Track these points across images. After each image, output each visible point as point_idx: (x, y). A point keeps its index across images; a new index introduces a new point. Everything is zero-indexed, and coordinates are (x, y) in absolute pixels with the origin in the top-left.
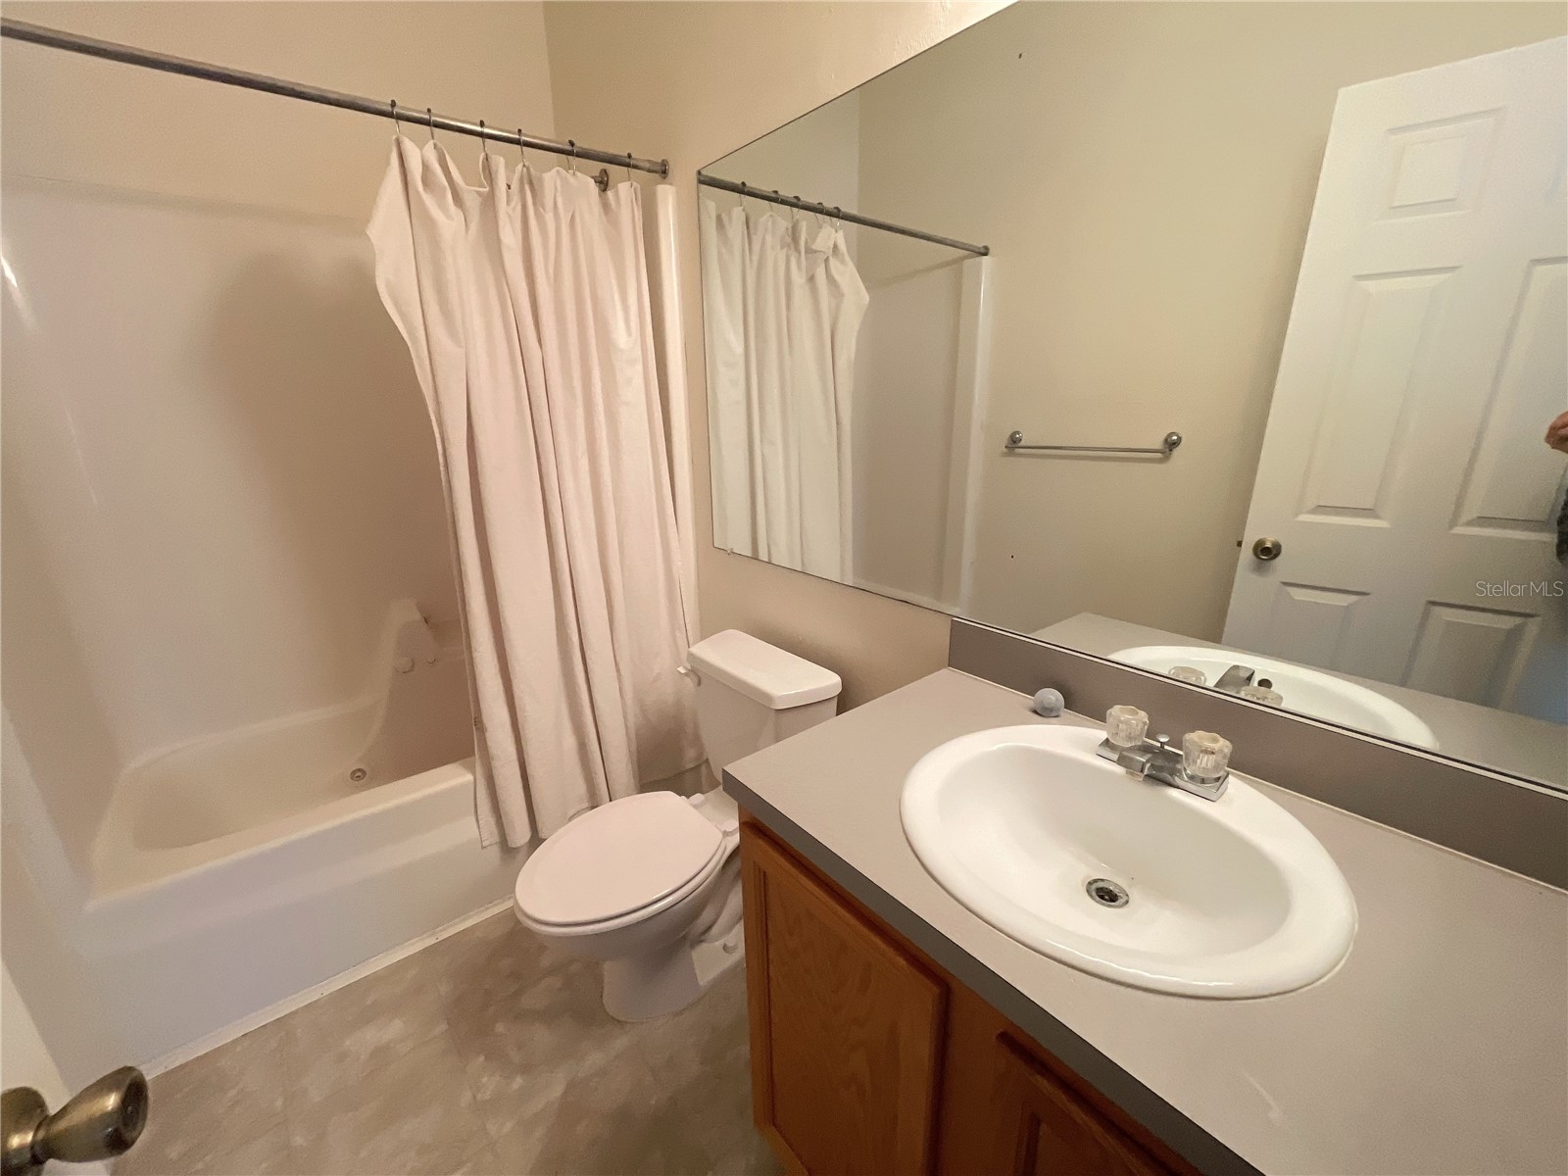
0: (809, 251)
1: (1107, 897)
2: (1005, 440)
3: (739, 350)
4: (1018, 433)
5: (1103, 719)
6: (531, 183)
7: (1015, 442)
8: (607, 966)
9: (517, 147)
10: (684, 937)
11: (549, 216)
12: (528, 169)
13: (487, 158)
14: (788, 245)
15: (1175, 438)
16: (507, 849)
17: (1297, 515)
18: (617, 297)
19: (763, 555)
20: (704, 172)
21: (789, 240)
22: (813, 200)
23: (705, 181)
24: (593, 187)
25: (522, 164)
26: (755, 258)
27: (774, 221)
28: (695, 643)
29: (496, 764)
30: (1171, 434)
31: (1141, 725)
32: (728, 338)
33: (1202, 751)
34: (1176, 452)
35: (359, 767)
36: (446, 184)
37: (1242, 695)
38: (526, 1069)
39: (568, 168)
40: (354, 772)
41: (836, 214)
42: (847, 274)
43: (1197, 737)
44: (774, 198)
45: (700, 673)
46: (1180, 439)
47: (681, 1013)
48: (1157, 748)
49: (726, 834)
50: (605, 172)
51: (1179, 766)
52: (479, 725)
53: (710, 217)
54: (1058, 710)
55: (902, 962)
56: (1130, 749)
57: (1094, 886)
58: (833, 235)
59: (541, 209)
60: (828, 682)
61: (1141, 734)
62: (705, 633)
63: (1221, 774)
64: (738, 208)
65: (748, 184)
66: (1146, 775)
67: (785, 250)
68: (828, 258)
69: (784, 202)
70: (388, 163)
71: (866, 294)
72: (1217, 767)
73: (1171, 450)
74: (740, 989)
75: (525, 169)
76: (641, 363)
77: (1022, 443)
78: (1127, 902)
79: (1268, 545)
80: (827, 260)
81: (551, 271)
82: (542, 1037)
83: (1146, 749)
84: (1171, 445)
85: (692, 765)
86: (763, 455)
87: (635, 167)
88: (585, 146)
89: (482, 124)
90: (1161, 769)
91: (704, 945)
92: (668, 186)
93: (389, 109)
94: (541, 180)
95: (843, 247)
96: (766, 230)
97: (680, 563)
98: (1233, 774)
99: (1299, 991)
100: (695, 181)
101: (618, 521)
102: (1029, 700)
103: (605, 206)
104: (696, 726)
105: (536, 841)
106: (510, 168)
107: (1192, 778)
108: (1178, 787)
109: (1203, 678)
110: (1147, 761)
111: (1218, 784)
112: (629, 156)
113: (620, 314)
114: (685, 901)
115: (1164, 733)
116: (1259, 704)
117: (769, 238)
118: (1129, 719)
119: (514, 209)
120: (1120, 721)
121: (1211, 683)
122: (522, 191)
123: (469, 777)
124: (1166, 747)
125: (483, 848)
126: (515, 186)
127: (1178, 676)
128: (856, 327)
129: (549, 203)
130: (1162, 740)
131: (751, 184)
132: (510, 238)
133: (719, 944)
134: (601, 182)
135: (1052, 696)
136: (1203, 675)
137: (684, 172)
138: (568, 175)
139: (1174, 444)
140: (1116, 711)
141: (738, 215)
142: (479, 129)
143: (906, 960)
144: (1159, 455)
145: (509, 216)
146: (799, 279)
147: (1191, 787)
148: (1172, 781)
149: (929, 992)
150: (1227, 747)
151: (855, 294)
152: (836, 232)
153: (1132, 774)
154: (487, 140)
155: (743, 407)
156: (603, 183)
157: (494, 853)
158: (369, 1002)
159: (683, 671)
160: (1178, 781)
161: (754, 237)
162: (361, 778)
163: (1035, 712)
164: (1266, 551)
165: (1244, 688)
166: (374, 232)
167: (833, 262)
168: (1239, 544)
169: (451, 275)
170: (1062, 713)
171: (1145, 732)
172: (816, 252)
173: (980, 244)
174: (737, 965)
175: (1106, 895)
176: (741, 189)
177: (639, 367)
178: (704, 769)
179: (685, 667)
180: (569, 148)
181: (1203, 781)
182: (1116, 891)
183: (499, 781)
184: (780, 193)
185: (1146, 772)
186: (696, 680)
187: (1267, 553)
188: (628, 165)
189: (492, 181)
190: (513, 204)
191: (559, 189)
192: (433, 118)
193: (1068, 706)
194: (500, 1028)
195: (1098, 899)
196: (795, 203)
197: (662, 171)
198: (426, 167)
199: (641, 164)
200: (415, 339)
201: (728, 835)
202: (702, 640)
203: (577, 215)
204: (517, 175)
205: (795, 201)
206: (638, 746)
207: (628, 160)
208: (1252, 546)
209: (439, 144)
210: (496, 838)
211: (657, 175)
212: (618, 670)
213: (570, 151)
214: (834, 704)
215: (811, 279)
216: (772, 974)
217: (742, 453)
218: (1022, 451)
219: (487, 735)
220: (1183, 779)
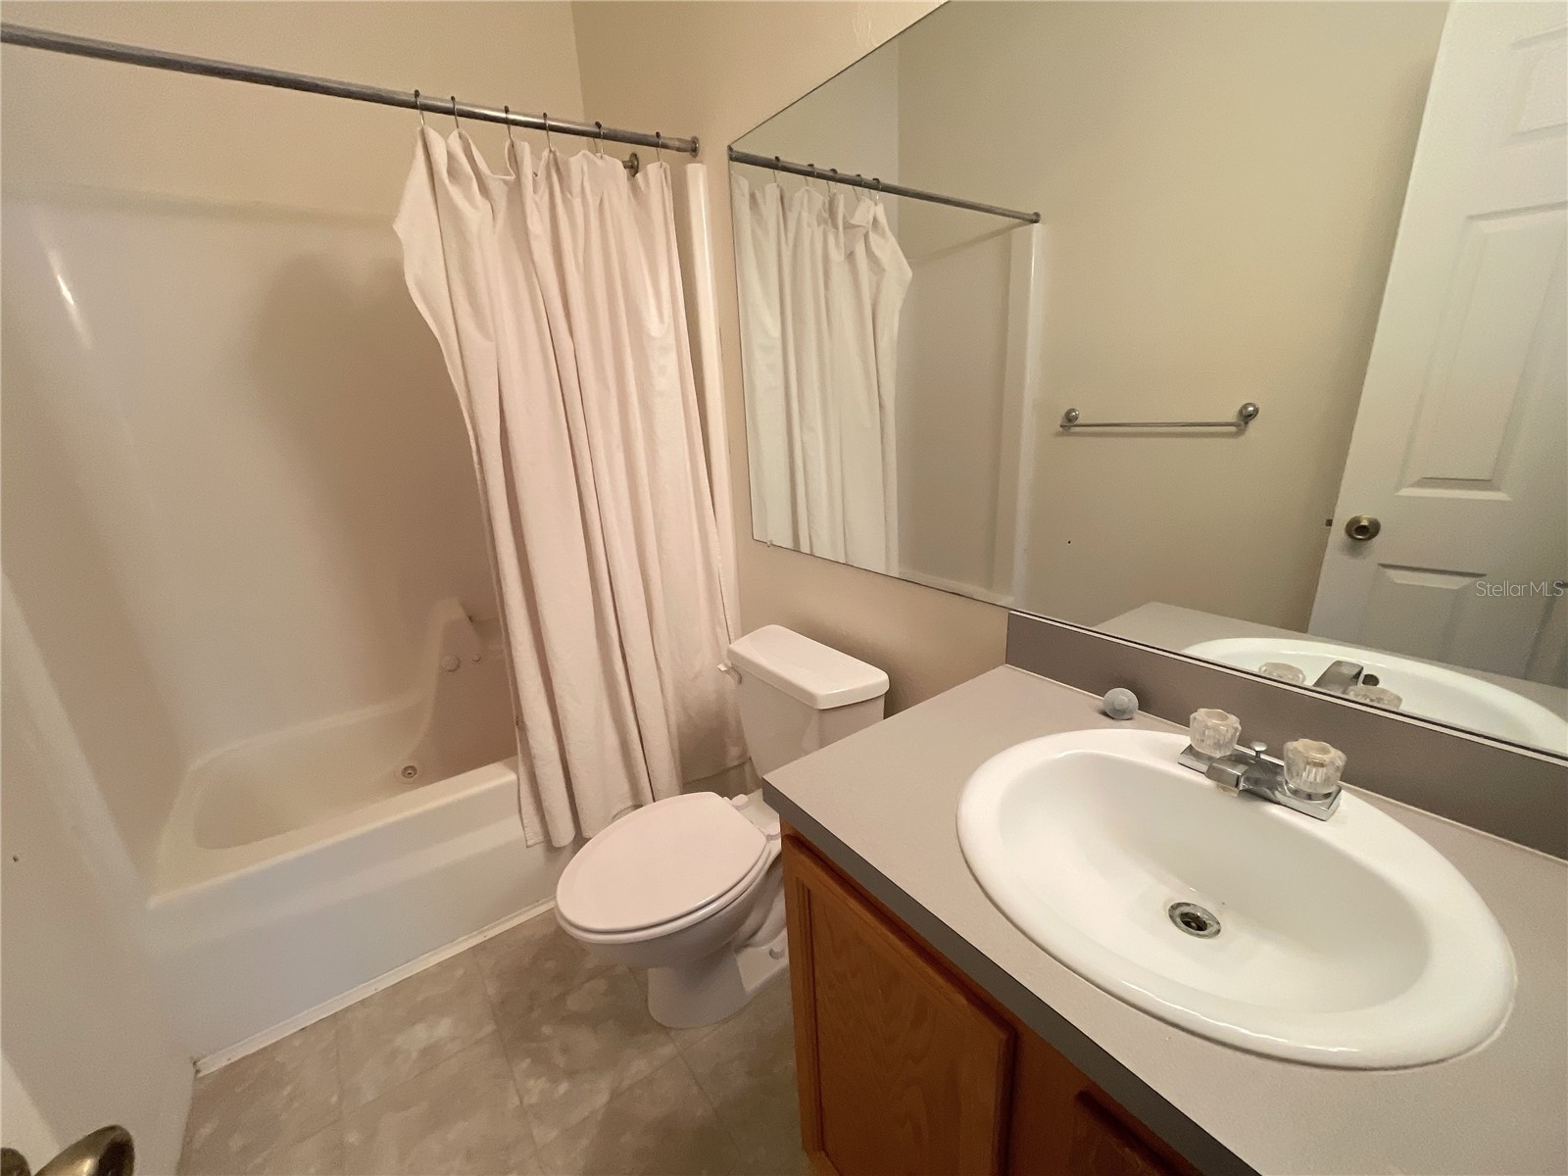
0: (848, 227)
1: (1193, 924)
2: (1059, 420)
3: (775, 332)
4: (1073, 410)
5: (1187, 725)
6: (558, 170)
7: (1070, 420)
8: (652, 973)
9: (543, 133)
10: (729, 944)
11: (577, 203)
12: (554, 153)
13: (512, 145)
14: (826, 222)
15: (1251, 409)
16: (551, 848)
17: (1397, 489)
18: (648, 283)
19: (805, 548)
20: (735, 148)
21: (826, 215)
22: (851, 173)
23: (736, 157)
24: (623, 173)
25: (547, 150)
26: (791, 236)
27: (810, 195)
28: (736, 639)
29: (538, 763)
30: (1245, 407)
31: (1231, 731)
32: (765, 321)
33: (1308, 763)
34: (1253, 424)
35: (411, 765)
36: (472, 173)
37: (1351, 696)
38: (571, 1074)
39: (595, 151)
40: (406, 769)
41: (875, 186)
42: (888, 248)
43: (1301, 746)
44: (809, 172)
45: (740, 671)
46: (1256, 411)
47: (725, 1021)
48: (1251, 757)
49: (769, 838)
50: (634, 155)
51: (1279, 779)
52: (520, 723)
53: (743, 195)
54: (1131, 712)
55: (962, 1000)
56: (1221, 760)
57: (1178, 912)
58: (873, 208)
59: (569, 196)
60: (875, 680)
61: (1231, 740)
62: (746, 629)
63: (1333, 789)
64: (772, 183)
65: (781, 158)
66: (1243, 790)
67: (822, 227)
68: (867, 232)
69: (821, 176)
70: (413, 155)
71: (909, 269)
72: (1327, 781)
73: (1246, 423)
74: (785, 998)
75: (551, 155)
76: (675, 349)
77: (1078, 422)
78: (1219, 931)
79: (1365, 523)
80: (866, 236)
81: (581, 260)
82: (586, 1041)
83: (1238, 759)
84: (1247, 417)
85: (736, 763)
86: (803, 443)
87: (665, 146)
88: (613, 127)
89: (507, 111)
90: (1257, 782)
91: (750, 950)
92: (698, 165)
93: (413, 99)
94: (566, 163)
95: (883, 220)
96: (802, 204)
97: (719, 557)
98: (1349, 790)
99: (1451, 1061)
100: (726, 157)
101: (655, 515)
102: (1098, 701)
103: (635, 189)
104: (739, 723)
105: (580, 840)
106: (536, 154)
107: (1295, 792)
108: (1278, 803)
109: (1301, 676)
110: (1243, 775)
111: (1329, 800)
112: (658, 134)
113: (652, 302)
114: (728, 908)
115: (1261, 741)
116: (1371, 707)
117: (805, 214)
118: (1218, 725)
119: (541, 199)
120: (1207, 727)
121: (1310, 683)
122: (549, 177)
123: (512, 777)
124: (1263, 756)
125: (527, 847)
126: (542, 172)
127: (1270, 674)
128: (899, 304)
129: (576, 188)
130: (1258, 749)
131: (786, 158)
132: (538, 225)
133: (765, 948)
134: (632, 167)
135: (1124, 696)
136: (1301, 672)
137: (715, 149)
138: (595, 159)
139: (1250, 416)
140: (1201, 714)
141: (771, 192)
142: (503, 115)
143: (968, 999)
144: (1233, 429)
145: (536, 204)
146: (837, 256)
147: (1294, 803)
148: (1272, 797)
149: (993, 1039)
150: (1340, 758)
151: (897, 270)
152: (876, 204)
153: (1224, 789)
154: (512, 127)
155: (781, 392)
156: (633, 167)
157: (539, 851)
158: (420, 999)
159: (723, 669)
160: (1279, 796)
161: (788, 213)
162: (413, 775)
163: (1105, 714)
164: (1362, 530)
165: (1352, 687)
166: (400, 227)
167: (872, 235)
168: (1329, 523)
169: (478, 267)
170: (1136, 716)
171: (1236, 739)
172: (854, 226)
173: (1030, 211)
174: (782, 972)
175: (1193, 922)
176: (775, 165)
177: (673, 355)
178: (747, 767)
179: (726, 665)
180: (596, 130)
181: (1310, 797)
182: (1205, 917)
183: (543, 781)
184: (815, 166)
185: (1242, 785)
186: (737, 678)
187: (1362, 532)
188: (656, 145)
189: (518, 169)
190: (540, 192)
191: (586, 173)
192: (457, 107)
193: (1144, 705)
194: (546, 1030)
195: (1183, 926)
196: (833, 177)
197: (692, 149)
198: (451, 156)
199: (670, 143)
200: (445, 335)
201: (772, 839)
202: (743, 635)
203: (606, 197)
204: (543, 163)
205: (831, 174)
206: (680, 743)
207: (656, 140)
208: (1345, 526)
209: (464, 132)
210: (541, 838)
211: (688, 153)
212: (658, 668)
213: (597, 134)
214: (881, 703)
215: (850, 256)
216: (819, 997)
217: (781, 442)
218: (1077, 429)
219: (530, 735)
220: (1285, 795)
